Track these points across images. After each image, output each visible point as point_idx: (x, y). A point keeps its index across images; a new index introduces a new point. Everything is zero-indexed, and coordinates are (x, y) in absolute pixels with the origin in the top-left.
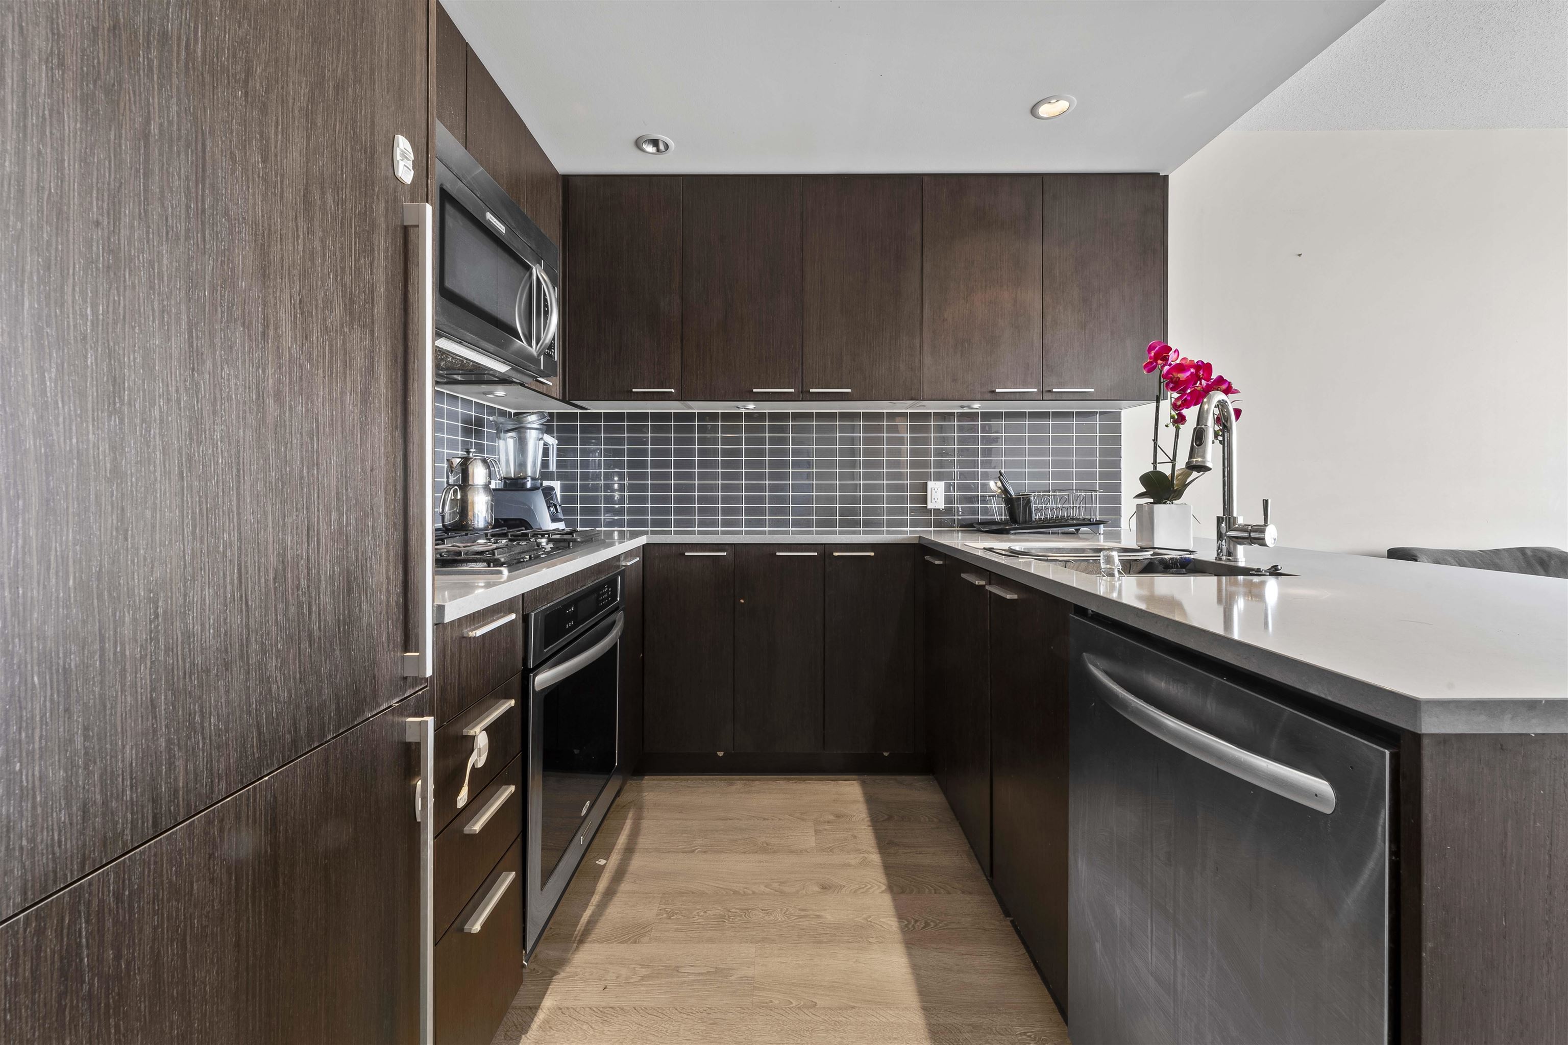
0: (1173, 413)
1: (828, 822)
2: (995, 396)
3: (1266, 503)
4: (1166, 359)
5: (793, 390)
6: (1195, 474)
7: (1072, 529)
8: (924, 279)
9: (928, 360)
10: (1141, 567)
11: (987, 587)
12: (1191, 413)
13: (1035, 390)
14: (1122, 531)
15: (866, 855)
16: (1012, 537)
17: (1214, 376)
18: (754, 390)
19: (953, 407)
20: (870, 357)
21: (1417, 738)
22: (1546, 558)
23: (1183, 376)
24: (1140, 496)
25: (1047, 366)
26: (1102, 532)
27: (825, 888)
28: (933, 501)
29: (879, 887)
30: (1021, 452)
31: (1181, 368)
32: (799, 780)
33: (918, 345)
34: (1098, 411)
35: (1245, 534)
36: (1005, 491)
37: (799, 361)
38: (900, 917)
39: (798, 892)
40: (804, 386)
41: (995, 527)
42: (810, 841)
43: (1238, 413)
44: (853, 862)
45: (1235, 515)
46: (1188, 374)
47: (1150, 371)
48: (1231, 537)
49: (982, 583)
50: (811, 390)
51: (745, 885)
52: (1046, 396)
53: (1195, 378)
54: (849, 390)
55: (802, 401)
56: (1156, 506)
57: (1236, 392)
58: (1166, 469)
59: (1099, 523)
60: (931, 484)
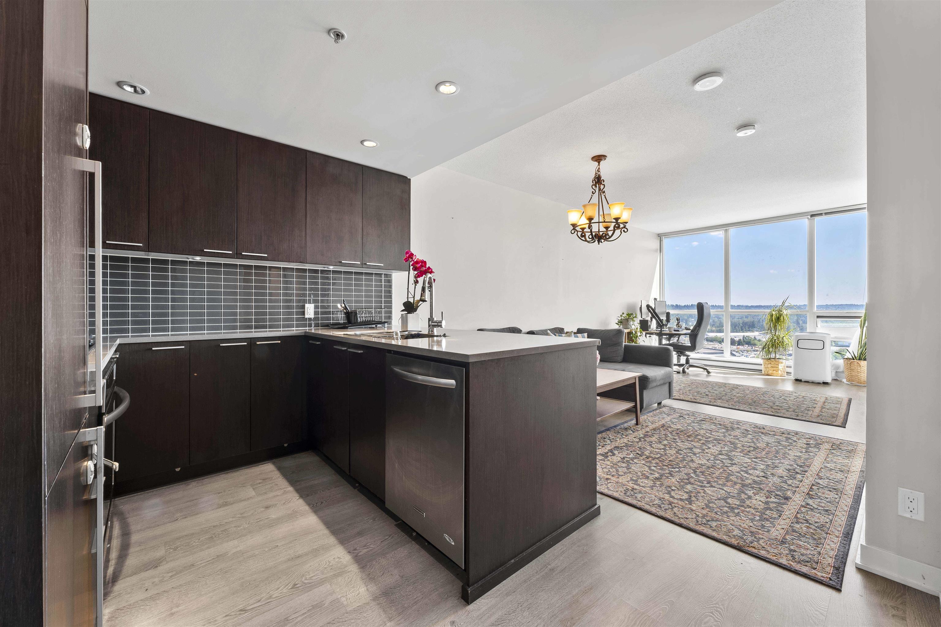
0: (415, 279)
1: (260, 483)
2: (341, 264)
3: (442, 313)
4: (412, 258)
5: (231, 252)
6: (421, 302)
7: (374, 326)
8: (307, 203)
9: (309, 244)
10: (405, 337)
11: (348, 350)
12: (421, 280)
13: (359, 263)
14: (393, 326)
15: (285, 489)
16: (349, 330)
17: (427, 266)
18: (205, 250)
19: (319, 267)
20: (277, 239)
21: (469, 363)
22: (514, 330)
23: (418, 266)
24: (403, 311)
25: (364, 252)
26: (386, 326)
27: (267, 507)
28: (308, 314)
29: (296, 498)
30: (351, 291)
31: (417, 262)
32: (234, 471)
33: (304, 235)
34: (383, 273)
35: (436, 324)
36: (346, 308)
37: (235, 236)
38: (309, 505)
39: (253, 514)
40: (238, 250)
41: (340, 326)
42: (253, 493)
43: (434, 280)
44: (279, 494)
45: (434, 317)
46: (419, 265)
47: (406, 261)
48: (432, 325)
49: (345, 349)
50: (243, 253)
51: (219, 522)
52: (364, 266)
53: (422, 266)
54: (266, 255)
55: (237, 258)
56: (408, 314)
57: (434, 273)
58: (411, 300)
59: (385, 322)
60: (307, 305)
